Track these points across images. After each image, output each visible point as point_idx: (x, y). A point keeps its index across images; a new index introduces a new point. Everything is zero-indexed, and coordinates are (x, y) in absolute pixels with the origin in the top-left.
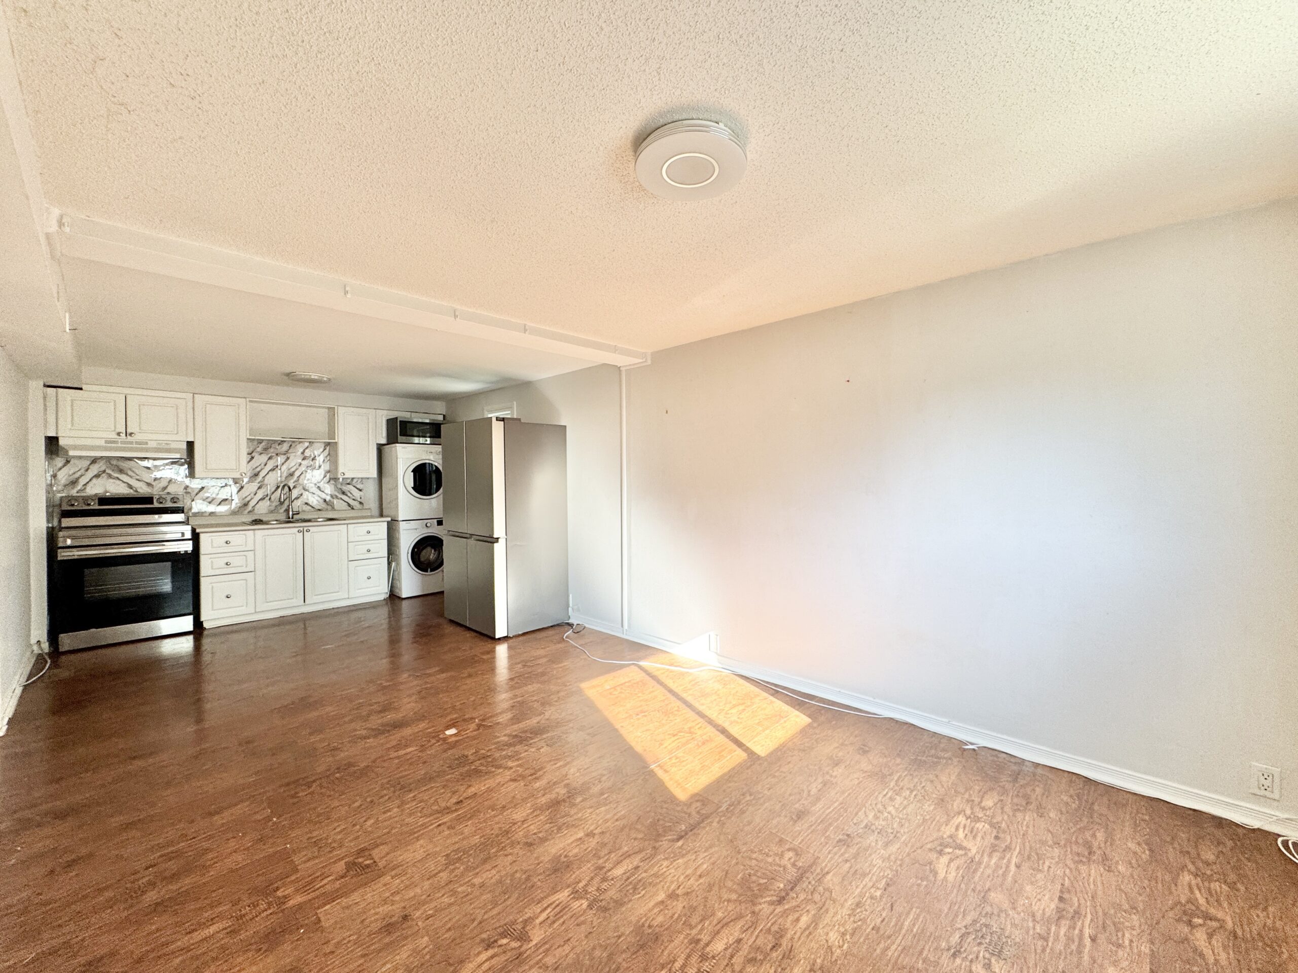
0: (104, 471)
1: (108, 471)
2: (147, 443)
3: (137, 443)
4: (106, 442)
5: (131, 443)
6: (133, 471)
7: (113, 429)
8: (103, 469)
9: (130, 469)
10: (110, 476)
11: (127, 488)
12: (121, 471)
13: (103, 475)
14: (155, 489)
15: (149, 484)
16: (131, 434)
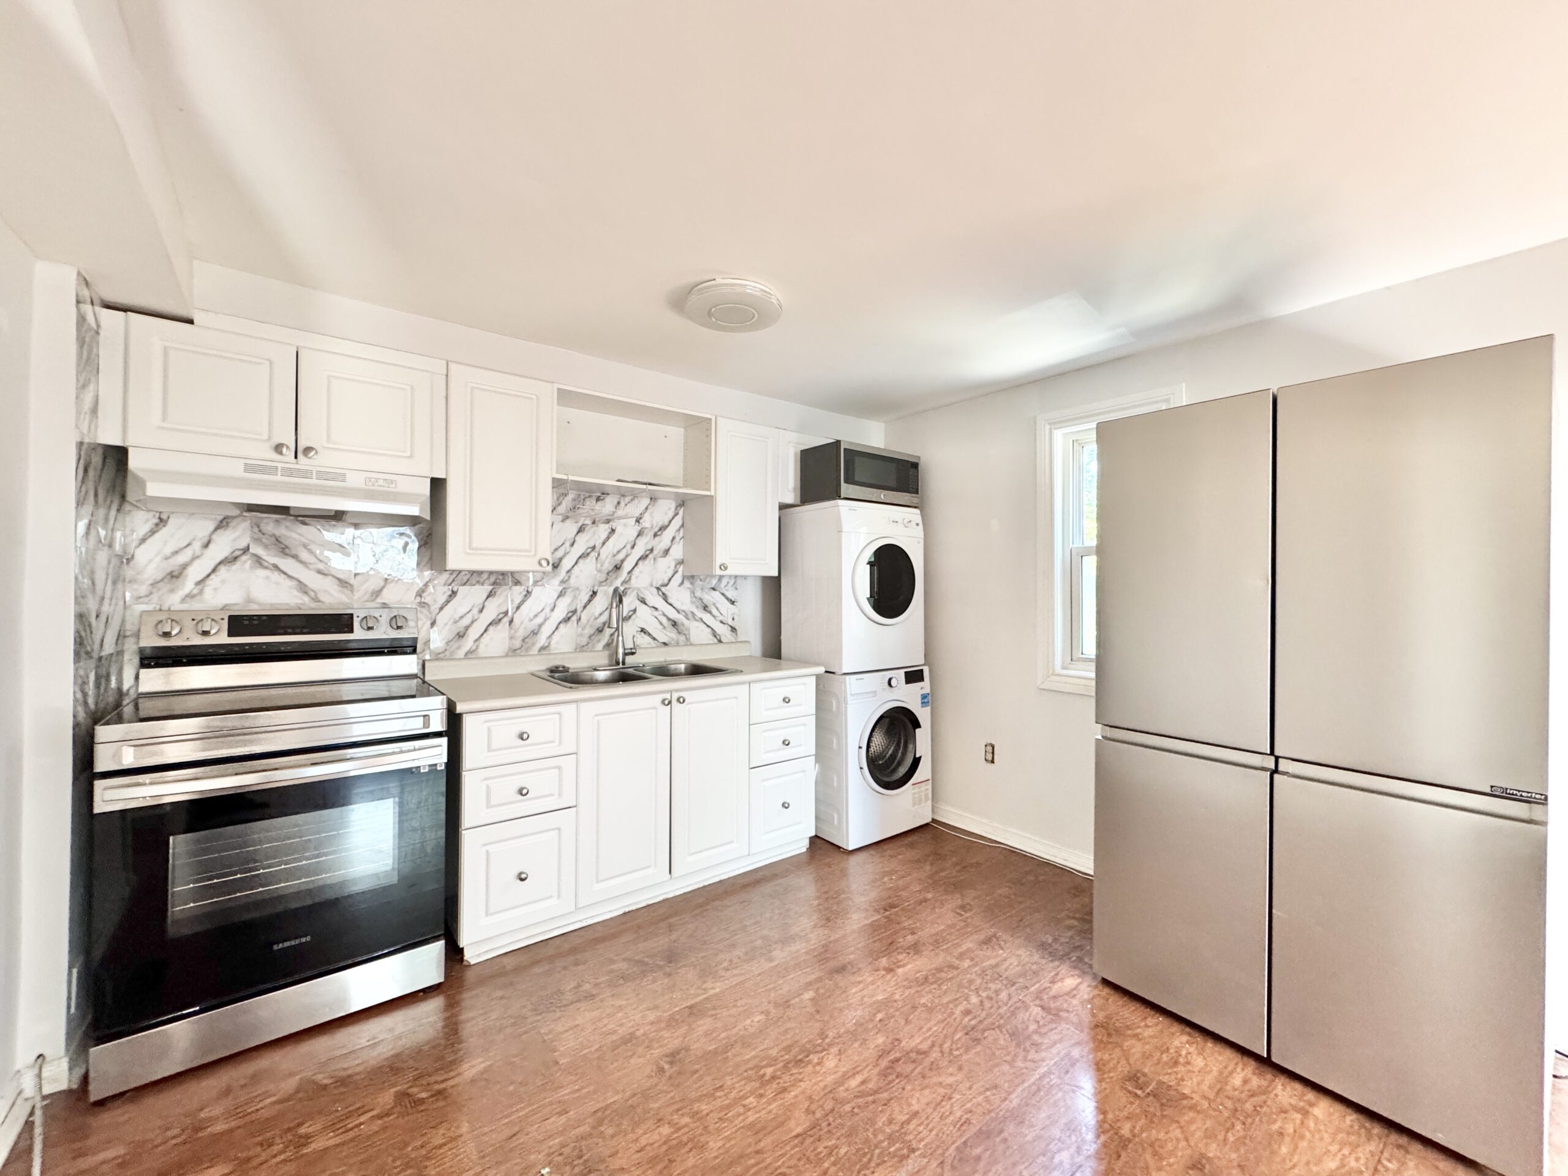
0: (246, 550)
1: (256, 549)
2: (342, 477)
3: (321, 475)
4: (248, 468)
5: (306, 474)
6: (311, 552)
7: (265, 437)
8: (243, 544)
9: (305, 546)
10: (259, 561)
11: (295, 593)
12: (284, 550)
13: (244, 558)
14: (357, 595)
15: (343, 583)
16: (308, 450)
